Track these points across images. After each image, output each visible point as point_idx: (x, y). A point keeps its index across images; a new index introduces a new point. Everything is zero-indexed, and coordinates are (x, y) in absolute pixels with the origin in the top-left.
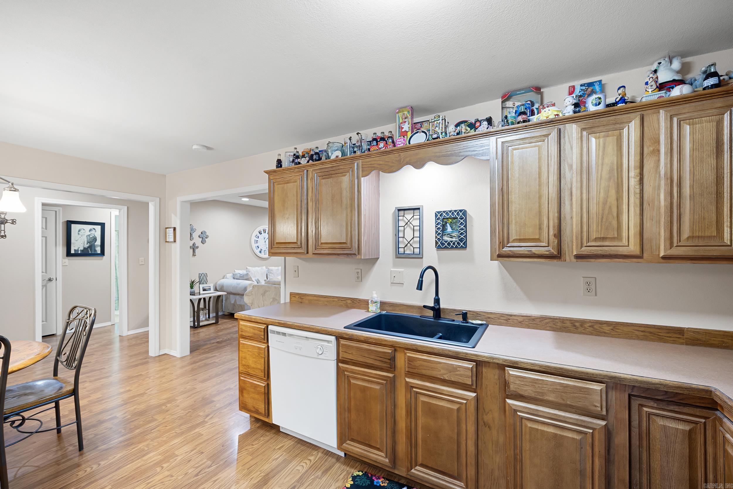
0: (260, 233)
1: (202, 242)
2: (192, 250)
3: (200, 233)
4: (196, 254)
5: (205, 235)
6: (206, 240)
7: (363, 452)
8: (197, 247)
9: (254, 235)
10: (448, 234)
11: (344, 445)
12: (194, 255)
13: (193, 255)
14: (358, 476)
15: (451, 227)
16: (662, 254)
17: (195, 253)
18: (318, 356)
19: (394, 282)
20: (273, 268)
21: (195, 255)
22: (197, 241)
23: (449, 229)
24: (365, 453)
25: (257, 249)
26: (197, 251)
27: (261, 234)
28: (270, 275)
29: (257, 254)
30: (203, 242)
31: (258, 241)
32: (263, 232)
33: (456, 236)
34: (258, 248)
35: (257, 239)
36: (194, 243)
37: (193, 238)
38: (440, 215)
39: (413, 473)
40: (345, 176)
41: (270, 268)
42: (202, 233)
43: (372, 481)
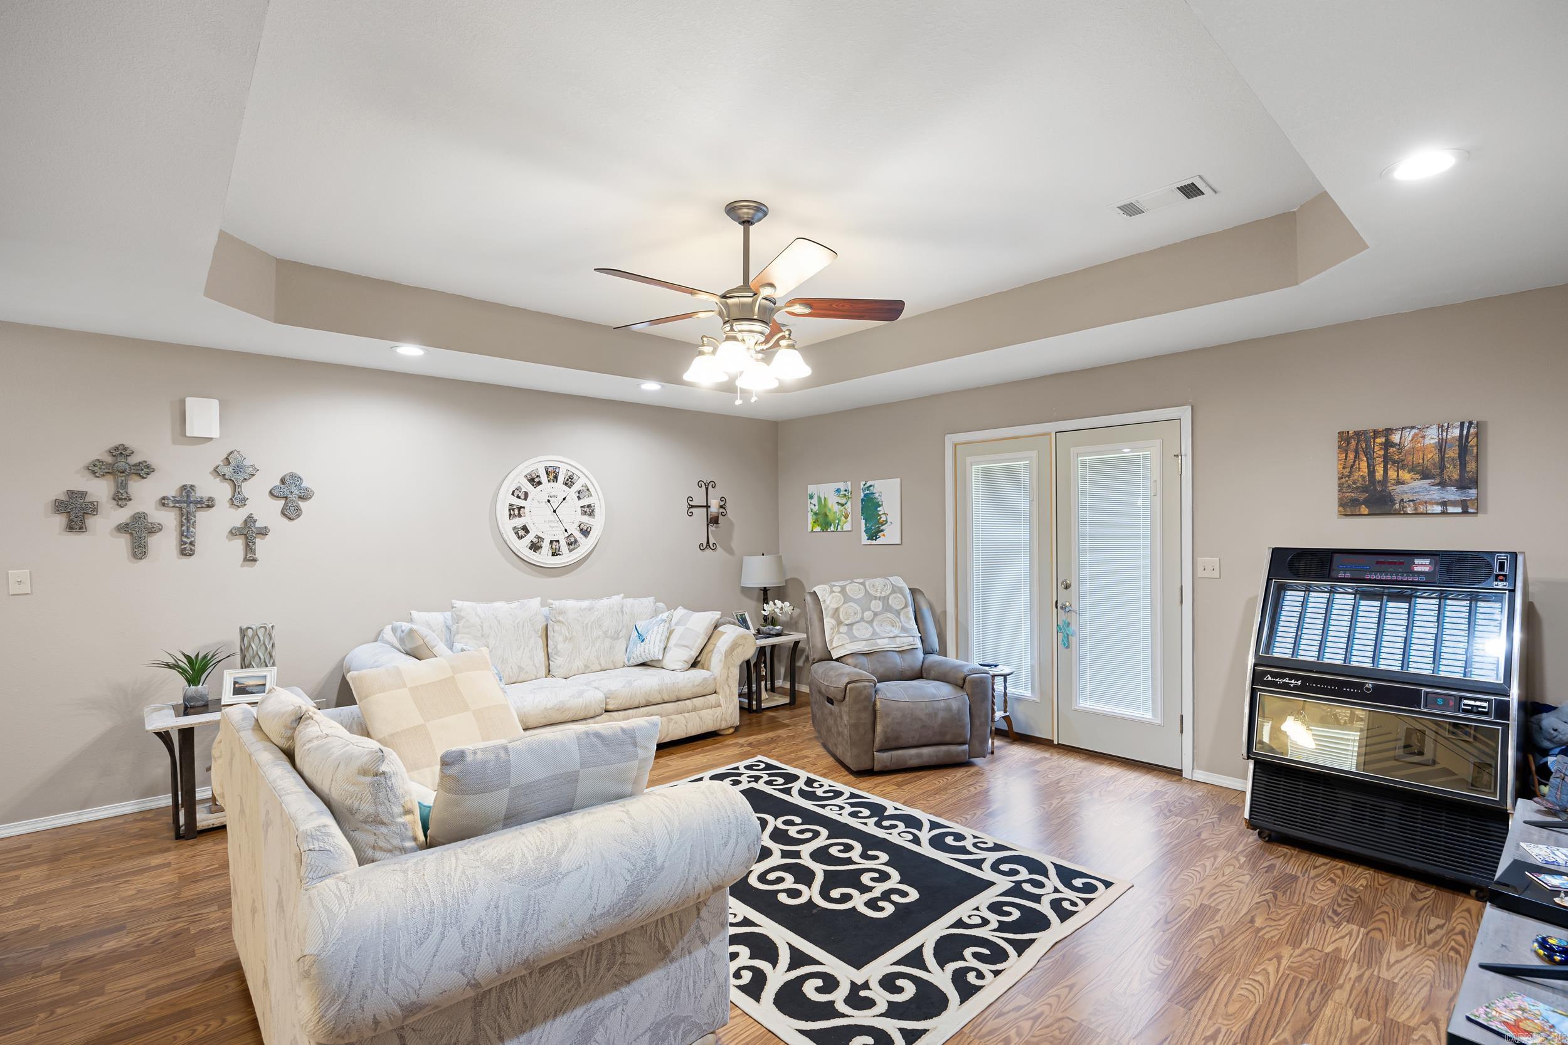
0: (534, 481)
1: (283, 513)
2: (239, 543)
3: (278, 483)
4: (257, 556)
5: (294, 489)
6: (302, 504)
8: (263, 532)
9: (509, 486)
12: (250, 557)
13: (245, 559)
17: (253, 551)
20: (570, 604)
21: (255, 560)
22: (267, 511)
25: (520, 537)
26: (260, 543)
27: (540, 483)
28: (557, 628)
29: (518, 554)
30: (290, 513)
31: (527, 510)
32: (544, 478)
34: (527, 531)
35: (520, 503)
36: (250, 516)
37: (245, 499)
41: (556, 604)
42: (283, 481)
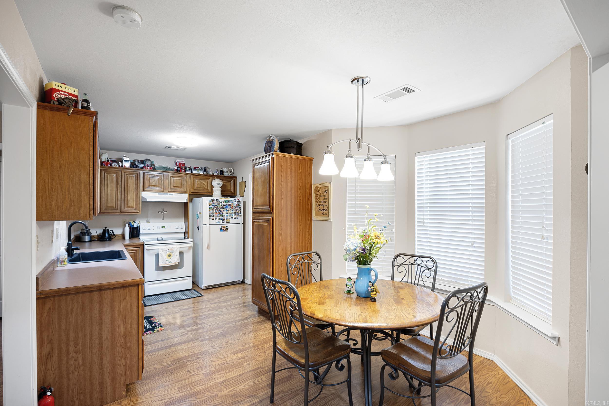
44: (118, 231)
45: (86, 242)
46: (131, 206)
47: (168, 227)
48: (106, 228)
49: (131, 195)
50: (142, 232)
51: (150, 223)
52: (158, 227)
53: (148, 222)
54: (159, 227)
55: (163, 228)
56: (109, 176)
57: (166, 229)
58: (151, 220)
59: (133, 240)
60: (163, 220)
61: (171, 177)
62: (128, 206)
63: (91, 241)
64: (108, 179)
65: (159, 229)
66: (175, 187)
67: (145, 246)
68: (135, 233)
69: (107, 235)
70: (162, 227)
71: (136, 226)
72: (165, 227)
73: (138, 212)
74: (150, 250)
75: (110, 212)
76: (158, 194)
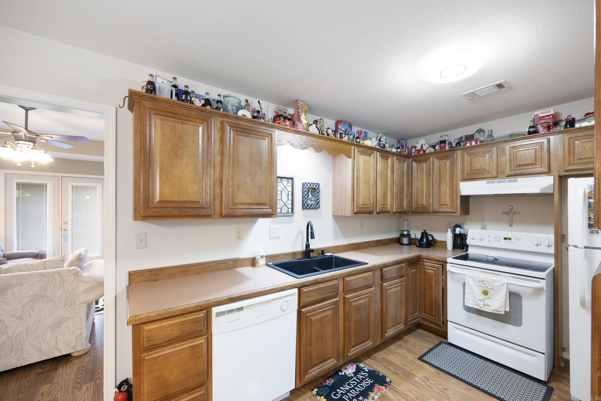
7: (320, 369)
10: (310, 199)
11: (306, 377)
14: (317, 392)
15: (311, 194)
16: (394, 211)
18: (283, 313)
19: (273, 237)
23: (310, 196)
24: (322, 368)
33: (314, 200)
38: (306, 186)
39: (350, 355)
40: (265, 139)
43: (327, 386)
44: (438, 237)
45: (404, 244)
46: (444, 204)
47: (517, 240)
48: (425, 231)
49: (446, 188)
50: (470, 242)
51: (485, 229)
52: (497, 238)
53: (484, 228)
54: (499, 238)
55: (507, 241)
56: (419, 166)
57: (512, 242)
58: (489, 226)
59: (455, 252)
60: (511, 225)
61: (512, 149)
62: (441, 204)
63: (409, 244)
64: (419, 170)
65: (499, 241)
66: (520, 166)
67: (448, 265)
68: (458, 242)
69: (425, 240)
70: (505, 239)
71: (459, 233)
72: (510, 239)
73: (455, 213)
74: (455, 274)
75: (421, 211)
76: (487, 183)
